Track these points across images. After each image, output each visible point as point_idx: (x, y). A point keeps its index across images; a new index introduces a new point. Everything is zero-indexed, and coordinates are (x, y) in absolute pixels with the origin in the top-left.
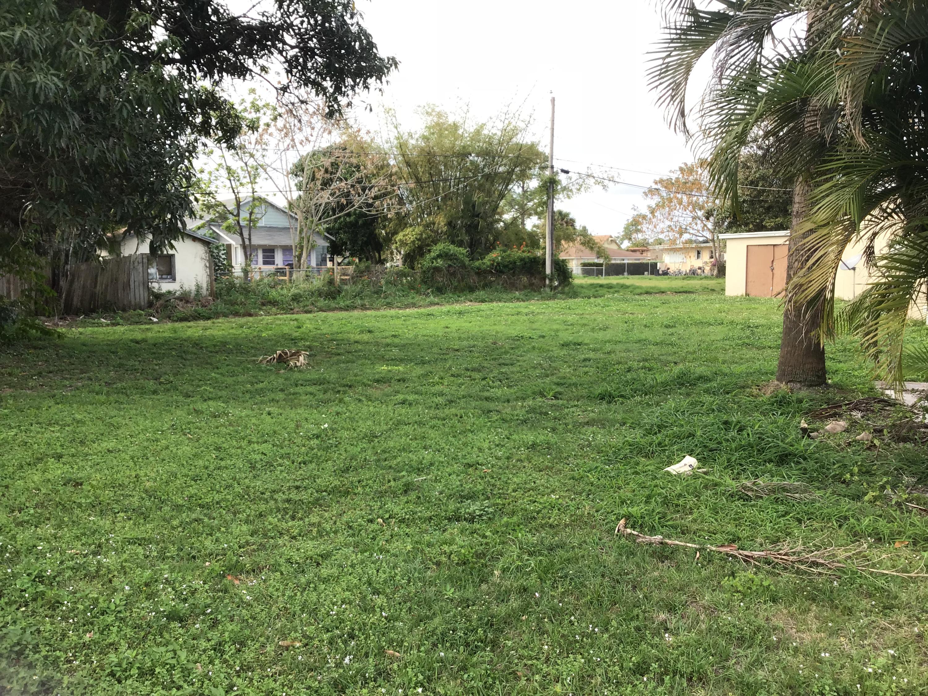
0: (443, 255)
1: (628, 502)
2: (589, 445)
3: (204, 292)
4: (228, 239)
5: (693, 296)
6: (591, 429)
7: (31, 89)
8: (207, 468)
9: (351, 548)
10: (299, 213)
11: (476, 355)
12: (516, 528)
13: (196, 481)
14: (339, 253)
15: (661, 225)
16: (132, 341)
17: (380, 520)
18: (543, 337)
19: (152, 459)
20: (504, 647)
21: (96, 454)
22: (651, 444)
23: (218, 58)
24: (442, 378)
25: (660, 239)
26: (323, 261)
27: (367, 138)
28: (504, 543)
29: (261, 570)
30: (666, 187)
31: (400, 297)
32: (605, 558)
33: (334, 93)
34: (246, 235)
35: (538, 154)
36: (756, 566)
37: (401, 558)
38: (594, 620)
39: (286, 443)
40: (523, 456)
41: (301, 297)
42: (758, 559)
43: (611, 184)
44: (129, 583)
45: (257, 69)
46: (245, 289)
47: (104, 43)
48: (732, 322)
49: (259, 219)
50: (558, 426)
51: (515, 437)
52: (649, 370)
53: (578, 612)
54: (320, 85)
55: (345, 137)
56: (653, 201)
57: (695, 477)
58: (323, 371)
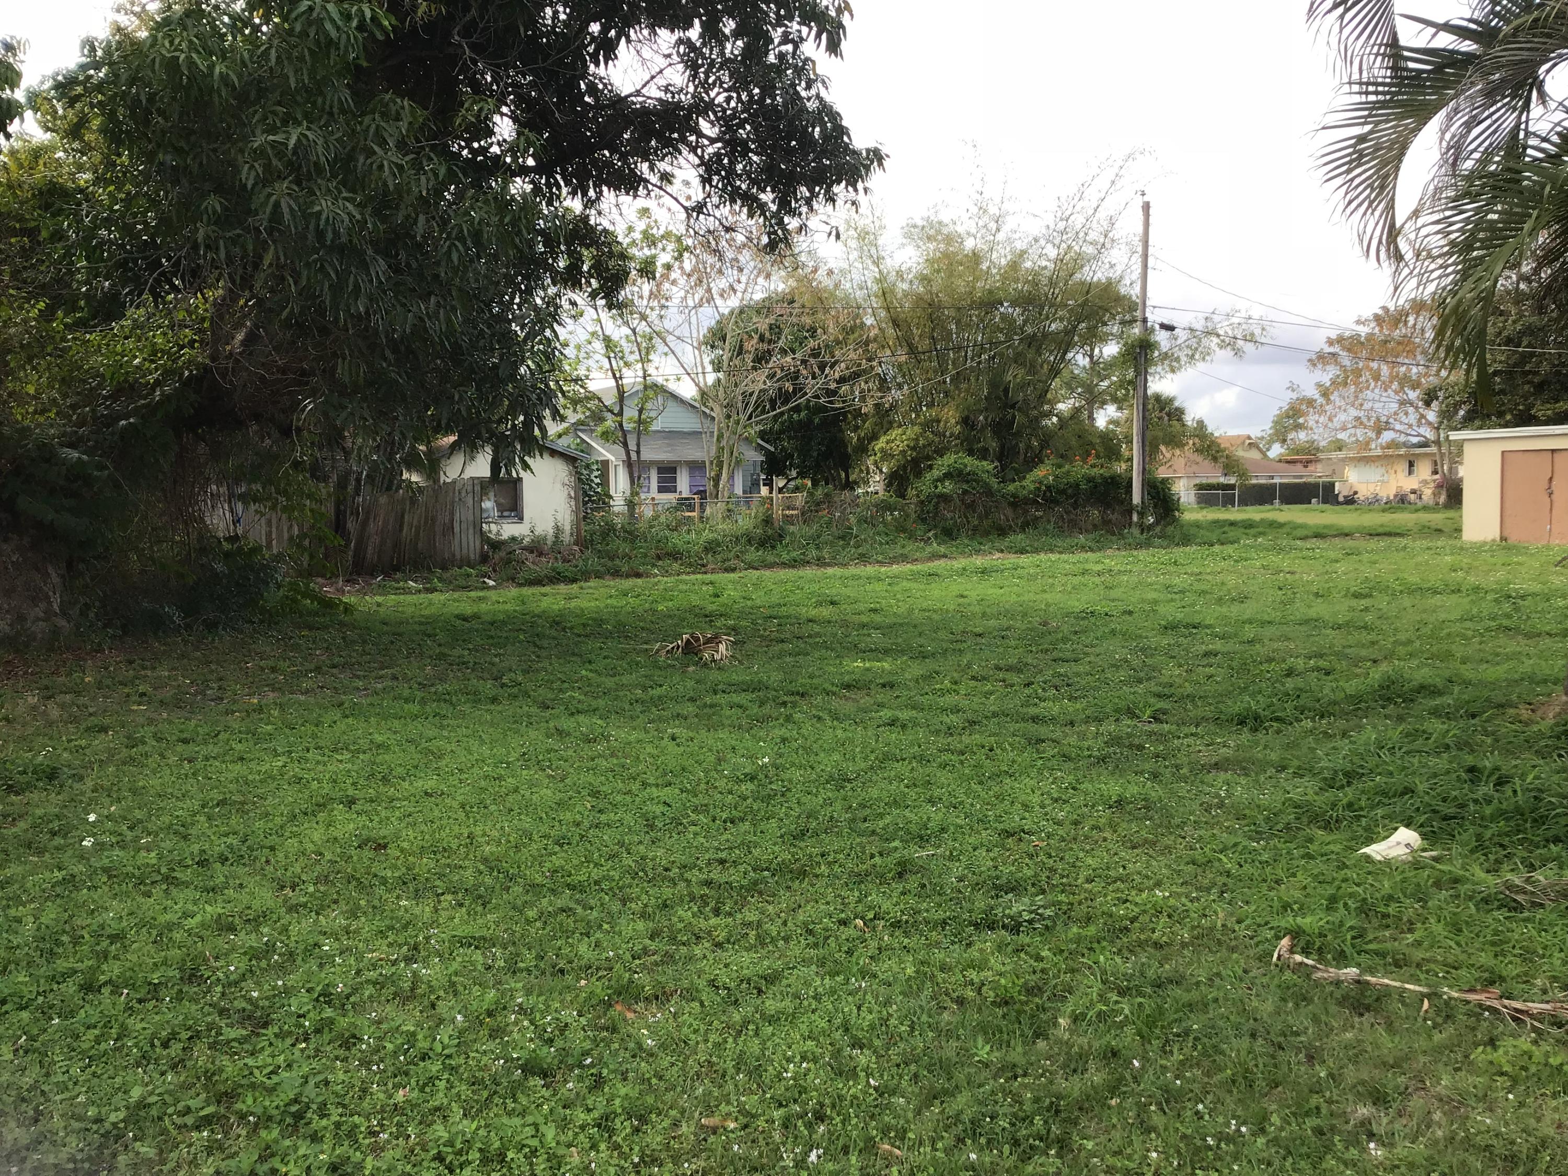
0: (955, 475)
1: (1295, 907)
2: (1221, 805)
3: (567, 538)
4: (605, 452)
5: (1403, 541)
6: (1222, 776)
7: (313, 221)
8: (578, 825)
9: (814, 967)
10: (717, 409)
11: (1013, 643)
12: (1095, 945)
13: (561, 845)
14: (781, 473)
15: (1342, 417)
16: (458, 617)
17: (859, 922)
18: (1130, 613)
19: (493, 808)
20: (1079, 1150)
21: (406, 799)
22: (1334, 805)
23: (594, 162)
24: (956, 683)
25: (1338, 440)
26: (753, 486)
27: (828, 283)
28: (1073, 971)
29: (668, 996)
30: (1349, 350)
31: (881, 544)
32: (1255, 1003)
33: (779, 210)
34: (632, 446)
35: (1119, 299)
36: (1534, 1029)
37: (897, 989)
38: (1239, 1113)
39: (703, 786)
40: (1103, 820)
41: (718, 545)
42: (1540, 1017)
43: (1249, 347)
44: (464, 1010)
45: (654, 179)
46: (630, 533)
47: (423, 148)
48: (1476, 589)
49: (652, 419)
50: (1162, 770)
51: (1086, 786)
52: (1328, 674)
53: (1210, 1097)
54: (756, 199)
55: (792, 283)
56: (1326, 376)
57: (1417, 865)
58: (757, 670)
